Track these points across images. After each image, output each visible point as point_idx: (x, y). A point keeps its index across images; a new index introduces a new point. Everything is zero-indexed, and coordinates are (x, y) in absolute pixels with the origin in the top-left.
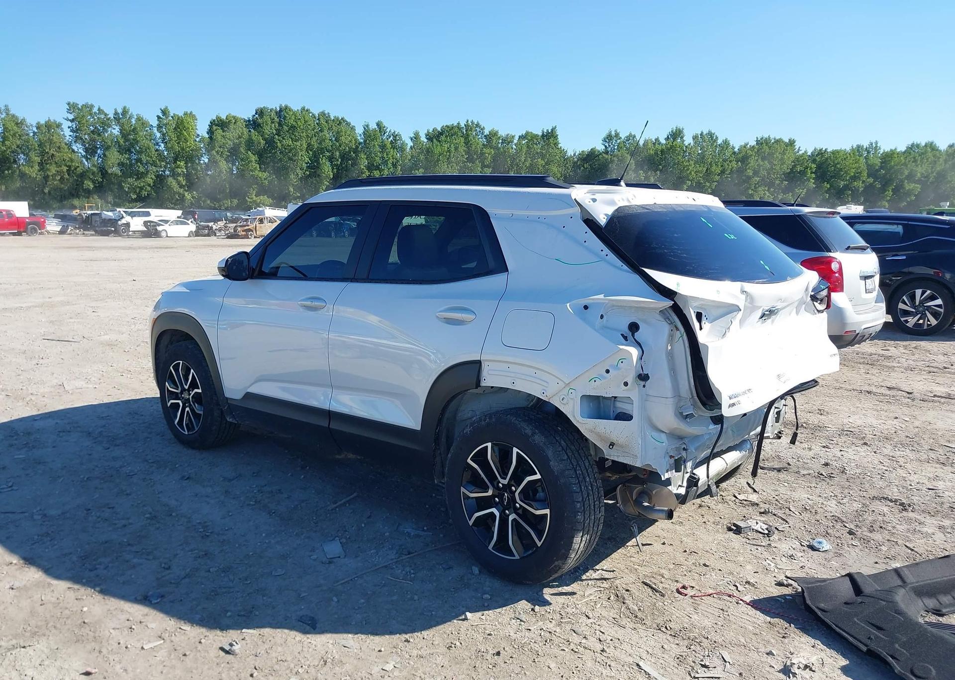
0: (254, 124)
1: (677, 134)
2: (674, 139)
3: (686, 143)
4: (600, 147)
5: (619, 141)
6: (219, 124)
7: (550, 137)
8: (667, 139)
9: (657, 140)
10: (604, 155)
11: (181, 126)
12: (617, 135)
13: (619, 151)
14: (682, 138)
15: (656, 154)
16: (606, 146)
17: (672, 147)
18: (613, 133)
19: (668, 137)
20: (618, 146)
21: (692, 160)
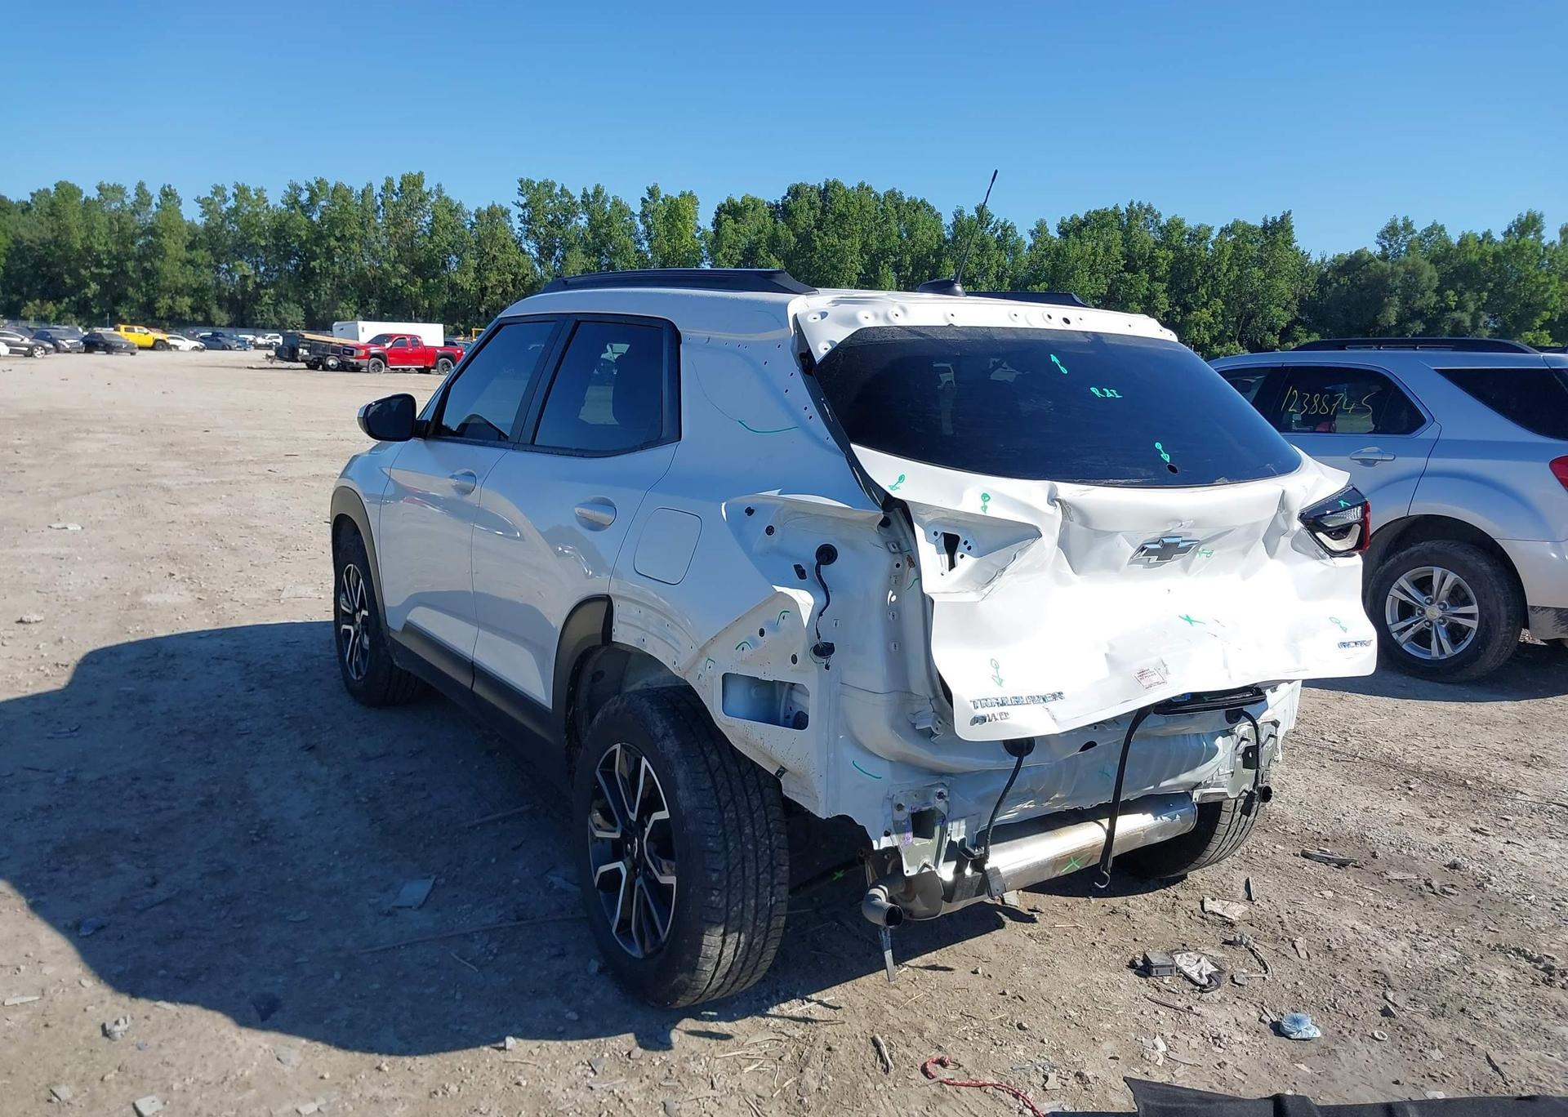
0: (782, 211)
1: (1529, 224)
2: (1523, 233)
3: (1545, 242)
4: (1375, 249)
5: (1410, 237)
6: (731, 211)
7: (1277, 231)
8: (1508, 233)
9: (1487, 235)
10: (1379, 262)
11: (675, 213)
12: (1407, 226)
13: (1409, 255)
14: (1538, 231)
15: (1483, 260)
16: (1384, 247)
17: (1515, 248)
18: (1400, 223)
19: (1510, 230)
20: (1408, 247)
21: (1556, 273)
